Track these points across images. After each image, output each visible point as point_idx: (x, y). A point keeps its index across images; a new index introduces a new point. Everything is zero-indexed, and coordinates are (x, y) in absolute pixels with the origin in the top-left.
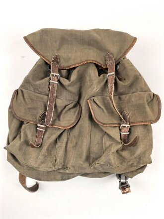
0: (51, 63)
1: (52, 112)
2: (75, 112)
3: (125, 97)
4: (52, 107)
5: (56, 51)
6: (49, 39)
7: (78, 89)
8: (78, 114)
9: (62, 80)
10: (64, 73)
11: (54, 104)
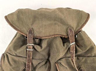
0: (27, 35)
1: (30, 68)
2: (46, 68)
3: (83, 59)
4: (30, 66)
5: (30, 25)
6: (24, 18)
7: (48, 52)
8: (48, 68)
9: (36, 47)
10: (37, 41)
11: (31, 64)
